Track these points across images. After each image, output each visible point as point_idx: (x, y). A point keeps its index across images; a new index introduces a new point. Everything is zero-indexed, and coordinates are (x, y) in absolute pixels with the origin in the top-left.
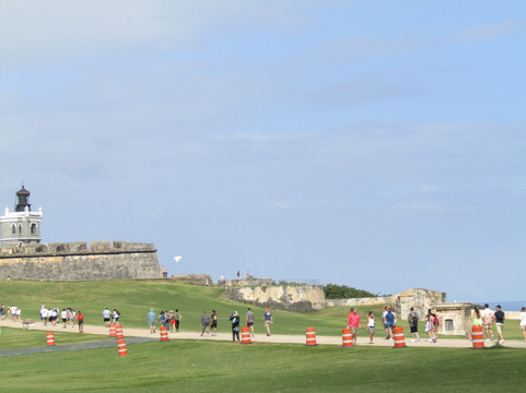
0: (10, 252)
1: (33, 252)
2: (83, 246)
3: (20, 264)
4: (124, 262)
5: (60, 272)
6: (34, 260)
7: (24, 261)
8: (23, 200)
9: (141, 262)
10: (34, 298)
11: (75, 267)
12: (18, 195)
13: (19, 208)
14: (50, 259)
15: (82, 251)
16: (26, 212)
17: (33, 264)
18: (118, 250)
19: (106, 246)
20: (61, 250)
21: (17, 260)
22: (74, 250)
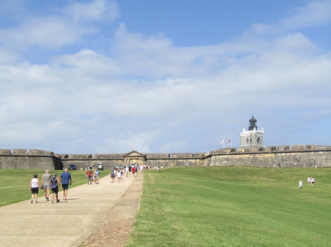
0: (243, 151)
1: (257, 151)
2: (287, 147)
3: (249, 158)
4: (314, 157)
5: (273, 163)
6: (257, 155)
7: (252, 156)
8: (253, 124)
9: (324, 157)
10: (255, 177)
11: (283, 160)
12: (250, 121)
13: (251, 128)
14: (267, 155)
15: (287, 151)
16: (254, 131)
17: (257, 158)
18: (309, 150)
19: (302, 147)
20: (273, 150)
21: (247, 155)
22: (282, 150)
